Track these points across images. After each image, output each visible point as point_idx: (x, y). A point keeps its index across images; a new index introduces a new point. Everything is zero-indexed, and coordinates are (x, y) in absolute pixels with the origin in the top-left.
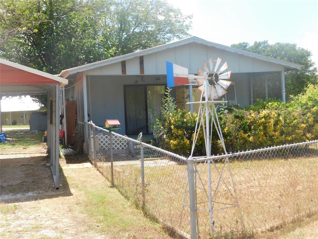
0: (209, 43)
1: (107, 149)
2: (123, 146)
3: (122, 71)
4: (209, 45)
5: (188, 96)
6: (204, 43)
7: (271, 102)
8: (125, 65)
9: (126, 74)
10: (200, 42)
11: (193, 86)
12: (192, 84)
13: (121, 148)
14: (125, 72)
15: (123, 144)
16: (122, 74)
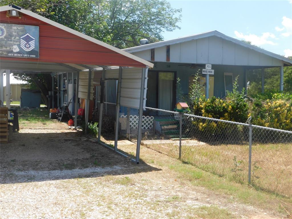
0: (227, 37)
1: (135, 128)
2: (149, 126)
3: (152, 58)
4: (227, 39)
5: (205, 84)
6: (223, 37)
7: (277, 93)
8: (154, 52)
9: (154, 60)
10: (219, 36)
11: (209, 75)
12: (209, 73)
13: (147, 128)
14: (154, 58)
15: (149, 124)
16: (151, 60)
